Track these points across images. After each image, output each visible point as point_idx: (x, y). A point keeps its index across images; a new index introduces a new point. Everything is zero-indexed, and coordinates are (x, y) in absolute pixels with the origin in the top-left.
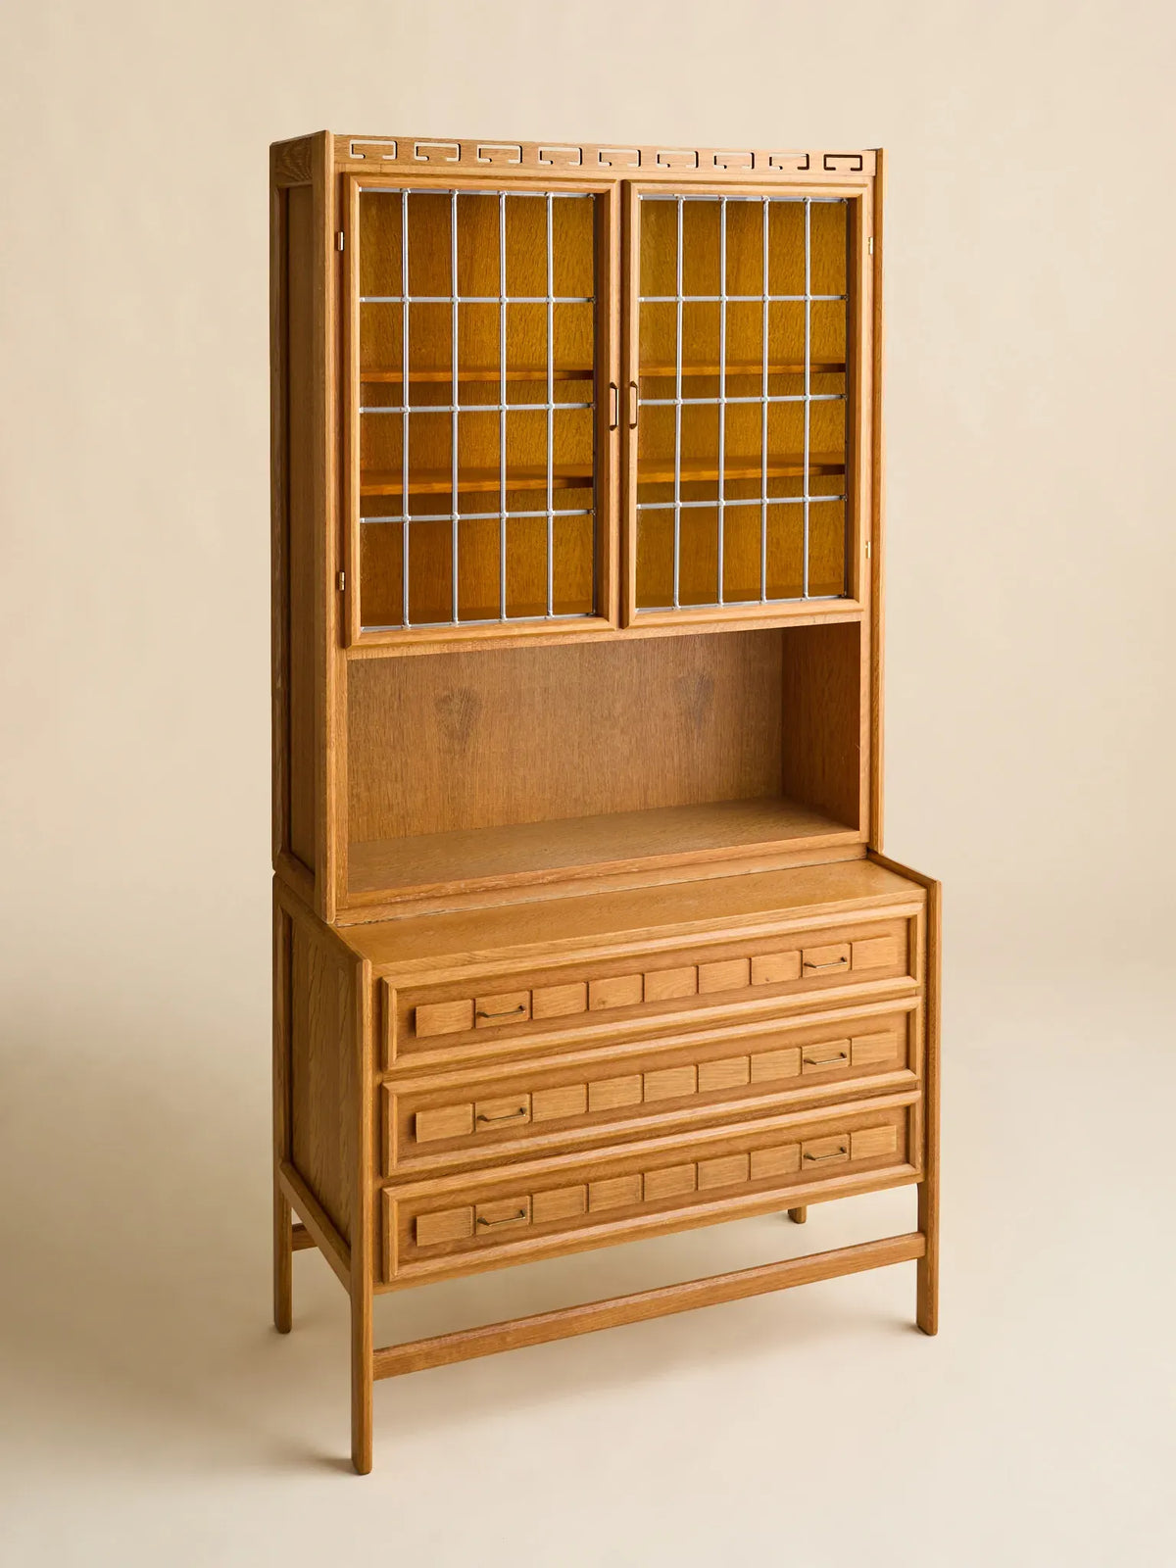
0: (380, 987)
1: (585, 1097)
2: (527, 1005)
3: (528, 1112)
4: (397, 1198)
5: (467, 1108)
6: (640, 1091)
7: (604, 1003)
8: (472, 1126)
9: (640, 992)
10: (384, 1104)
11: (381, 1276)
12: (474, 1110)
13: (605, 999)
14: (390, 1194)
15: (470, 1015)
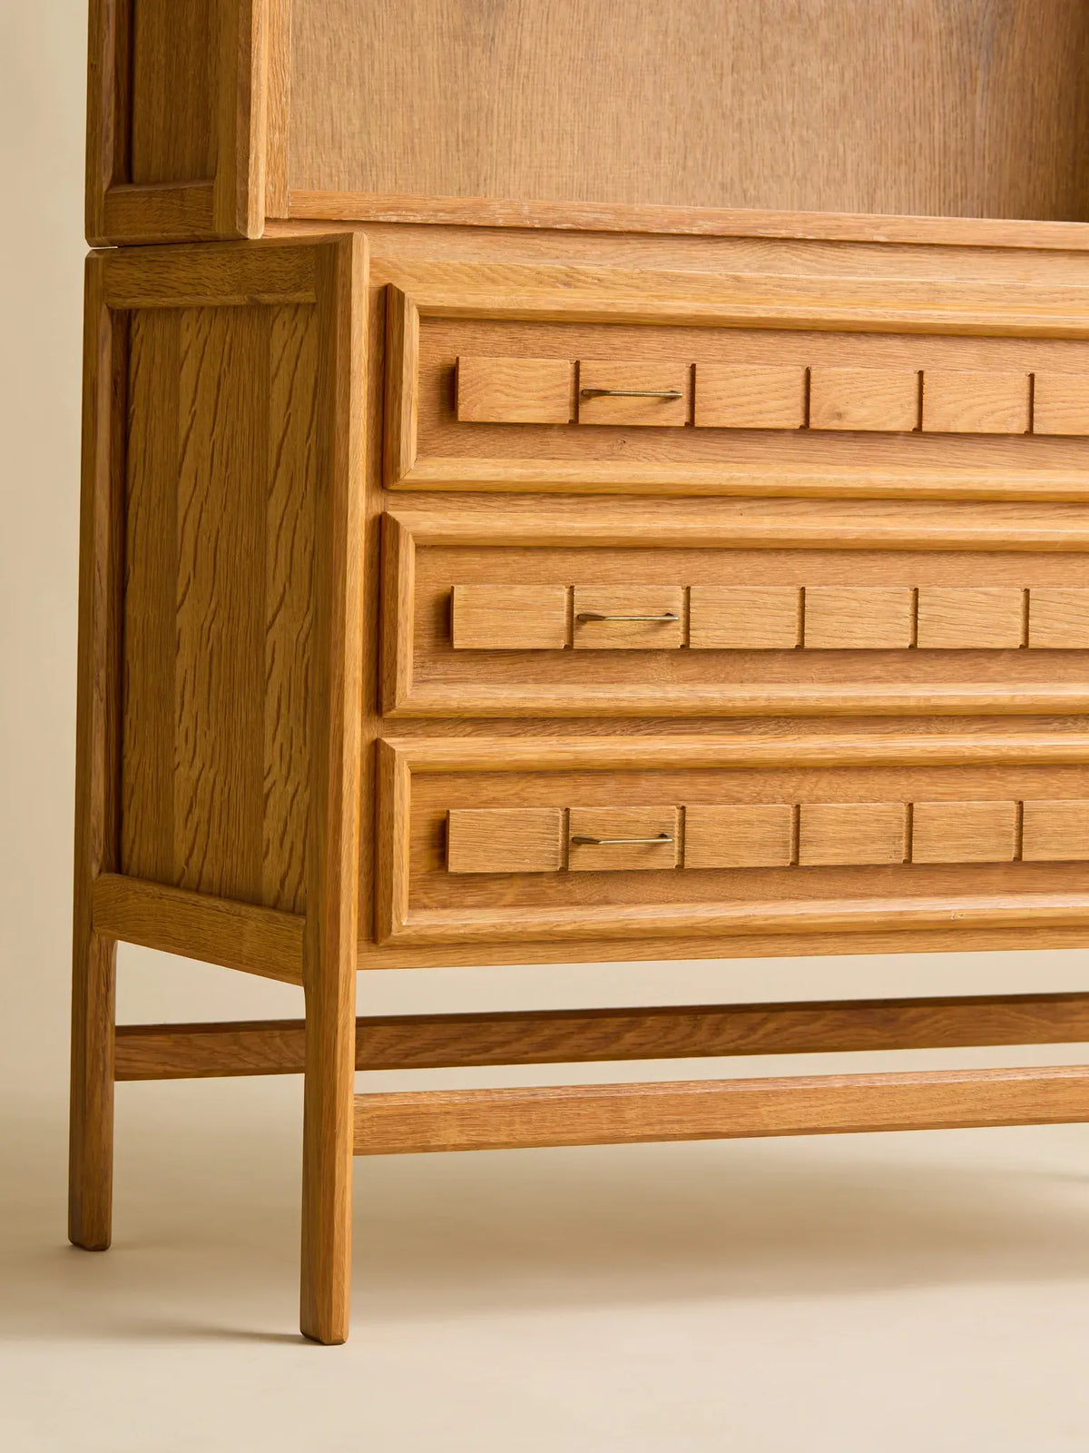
0: (387, 303)
1: (795, 614)
2: (683, 391)
3: (681, 624)
4: (412, 758)
5: (558, 593)
6: (908, 622)
7: (839, 416)
8: (565, 633)
9: (915, 407)
10: (389, 556)
11: (375, 930)
12: (571, 603)
13: (841, 409)
14: (398, 749)
15: (568, 391)
